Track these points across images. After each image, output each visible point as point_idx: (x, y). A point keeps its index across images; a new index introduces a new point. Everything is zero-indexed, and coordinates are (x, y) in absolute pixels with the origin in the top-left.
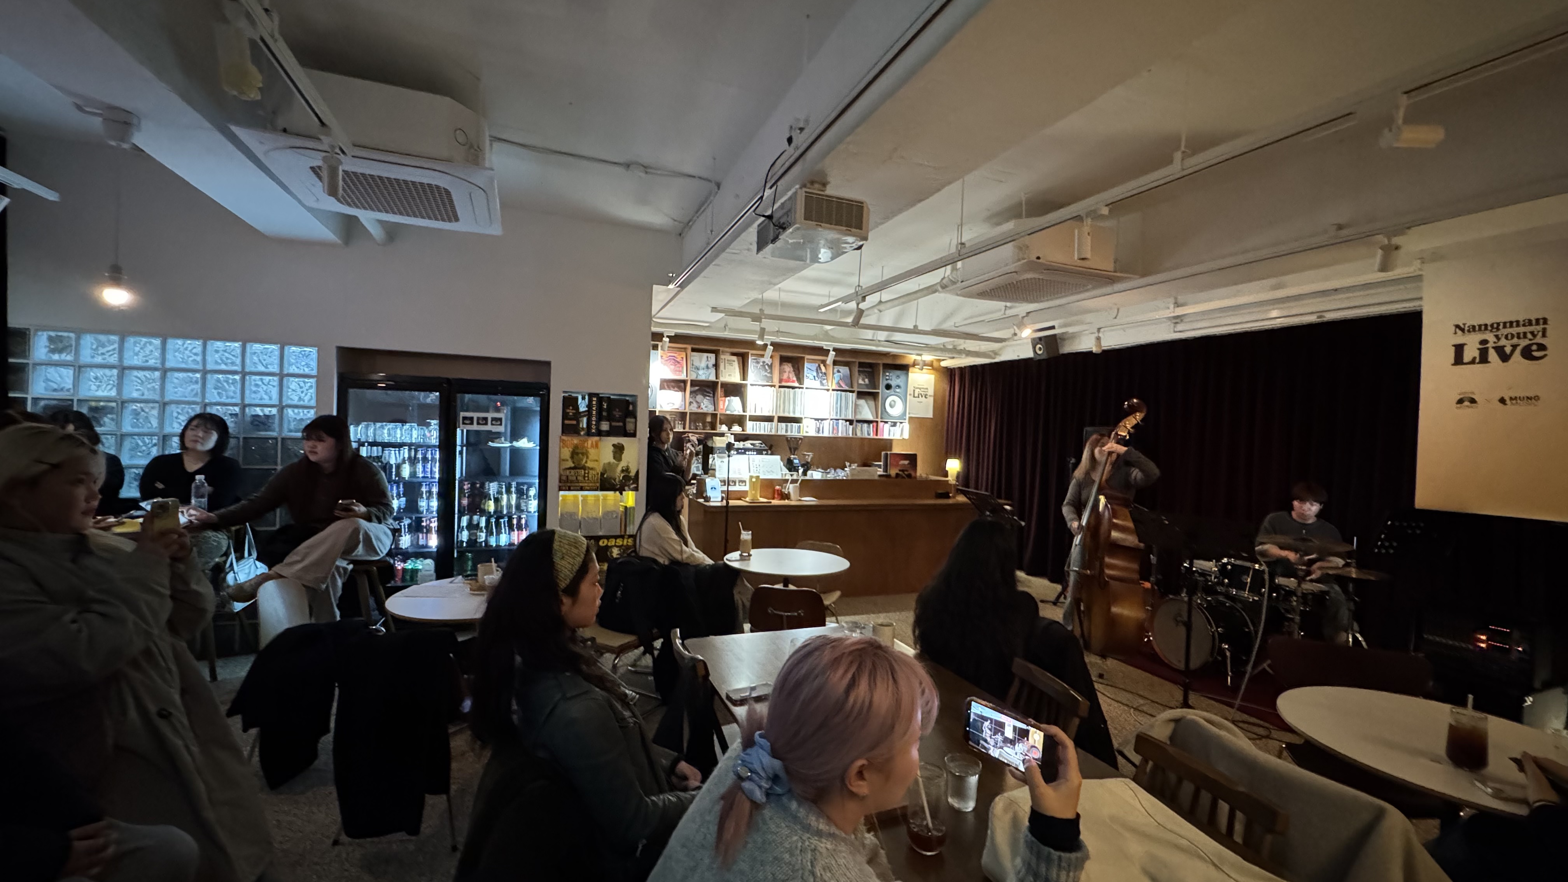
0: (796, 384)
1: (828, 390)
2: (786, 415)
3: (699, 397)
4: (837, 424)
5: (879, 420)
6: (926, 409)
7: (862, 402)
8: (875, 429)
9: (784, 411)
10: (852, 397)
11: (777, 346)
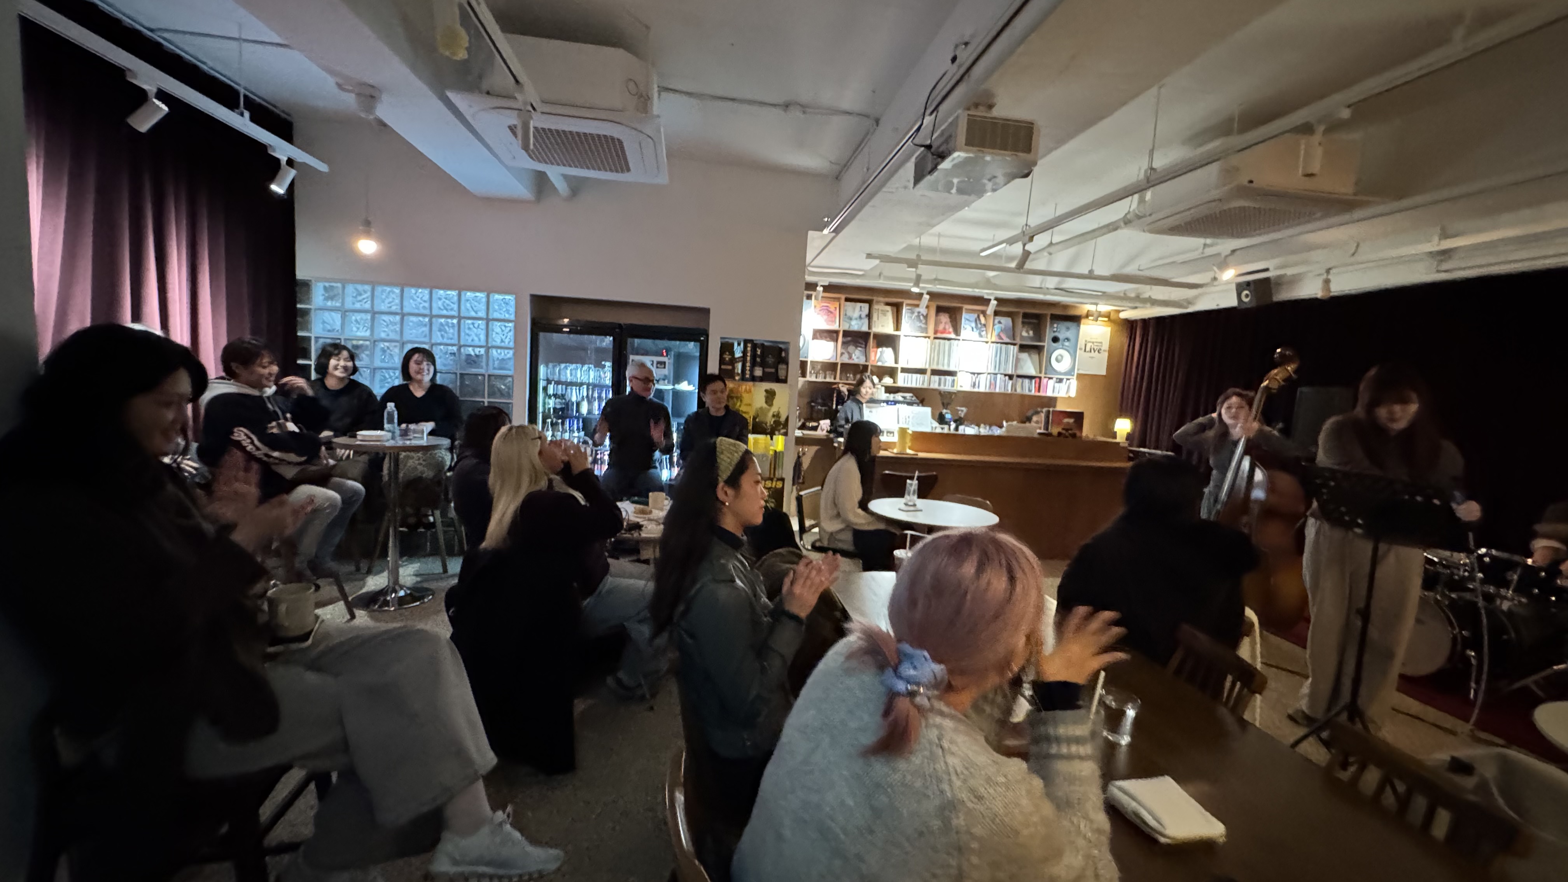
0: (953, 336)
1: (987, 342)
2: (941, 368)
3: (851, 348)
4: (995, 379)
5: (1042, 375)
6: (1099, 366)
7: (1024, 356)
8: (1037, 385)
9: (938, 364)
10: (1013, 350)
11: (933, 295)
